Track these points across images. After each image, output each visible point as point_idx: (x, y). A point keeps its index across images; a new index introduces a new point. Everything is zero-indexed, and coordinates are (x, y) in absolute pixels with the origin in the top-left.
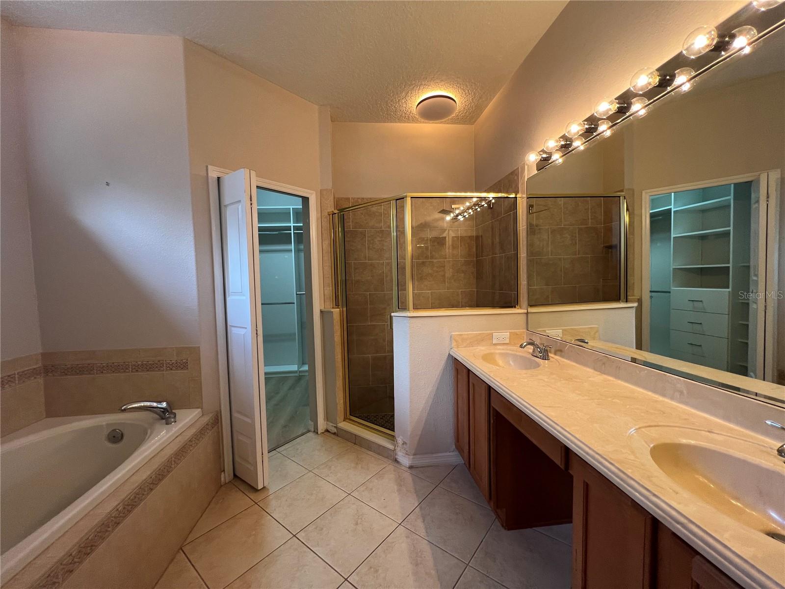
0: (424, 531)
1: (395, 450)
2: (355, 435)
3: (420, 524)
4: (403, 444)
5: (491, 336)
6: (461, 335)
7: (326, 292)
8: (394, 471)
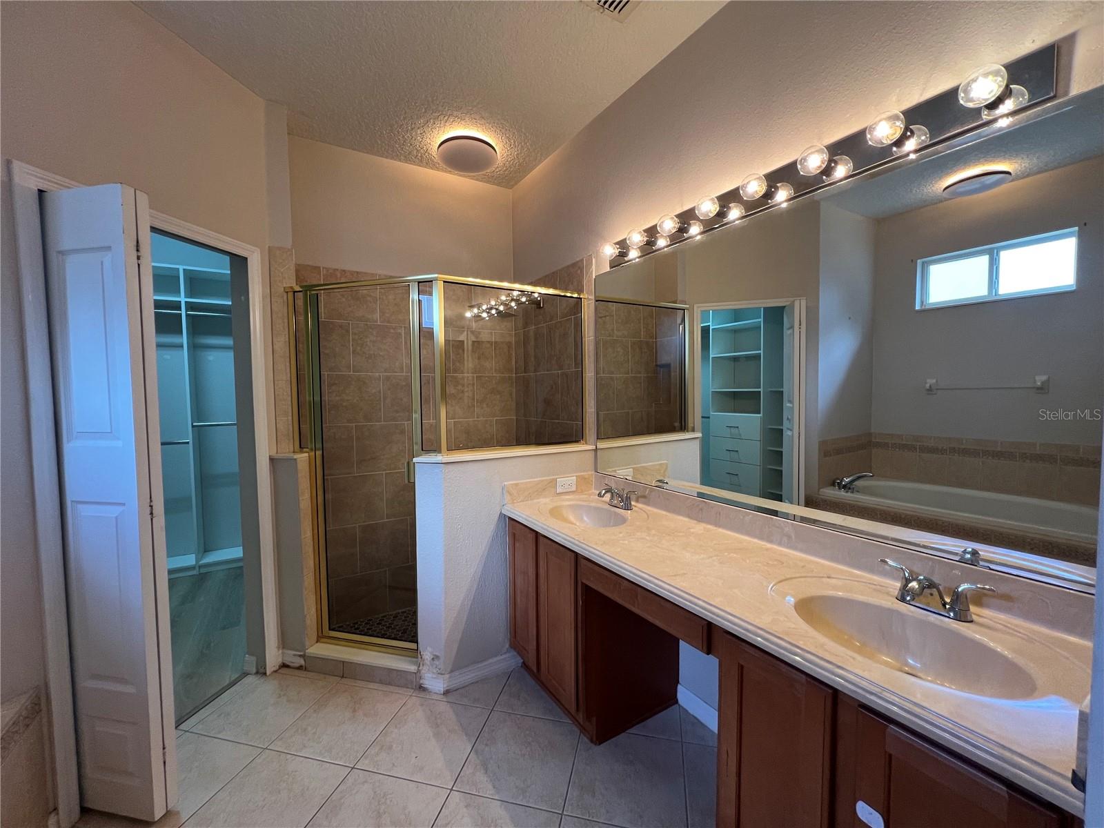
0: (490, 787)
1: (419, 671)
2: (343, 662)
3: (481, 777)
4: (433, 659)
5: (553, 483)
6: (517, 485)
7: (280, 426)
8: (422, 705)
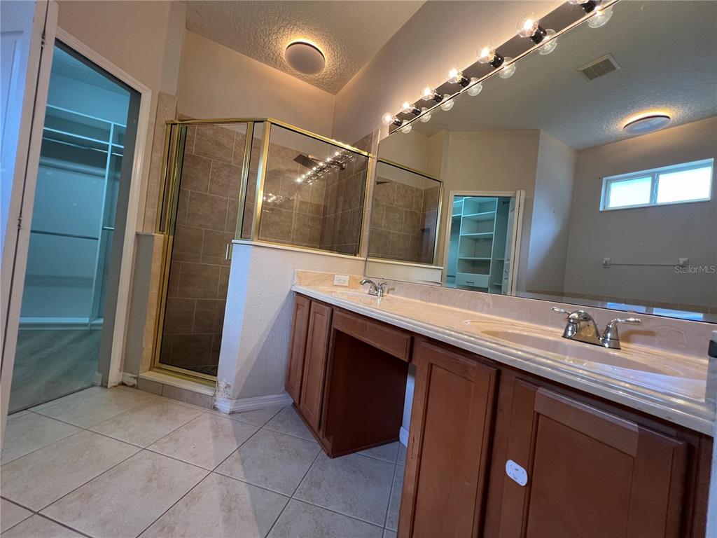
0: (242, 473)
1: (215, 395)
2: (163, 384)
3: (238, 466)
4: (226, 387)
5: (332, 278)
6: (305, 272)
7: (148, 214)
8: (210, 418)
